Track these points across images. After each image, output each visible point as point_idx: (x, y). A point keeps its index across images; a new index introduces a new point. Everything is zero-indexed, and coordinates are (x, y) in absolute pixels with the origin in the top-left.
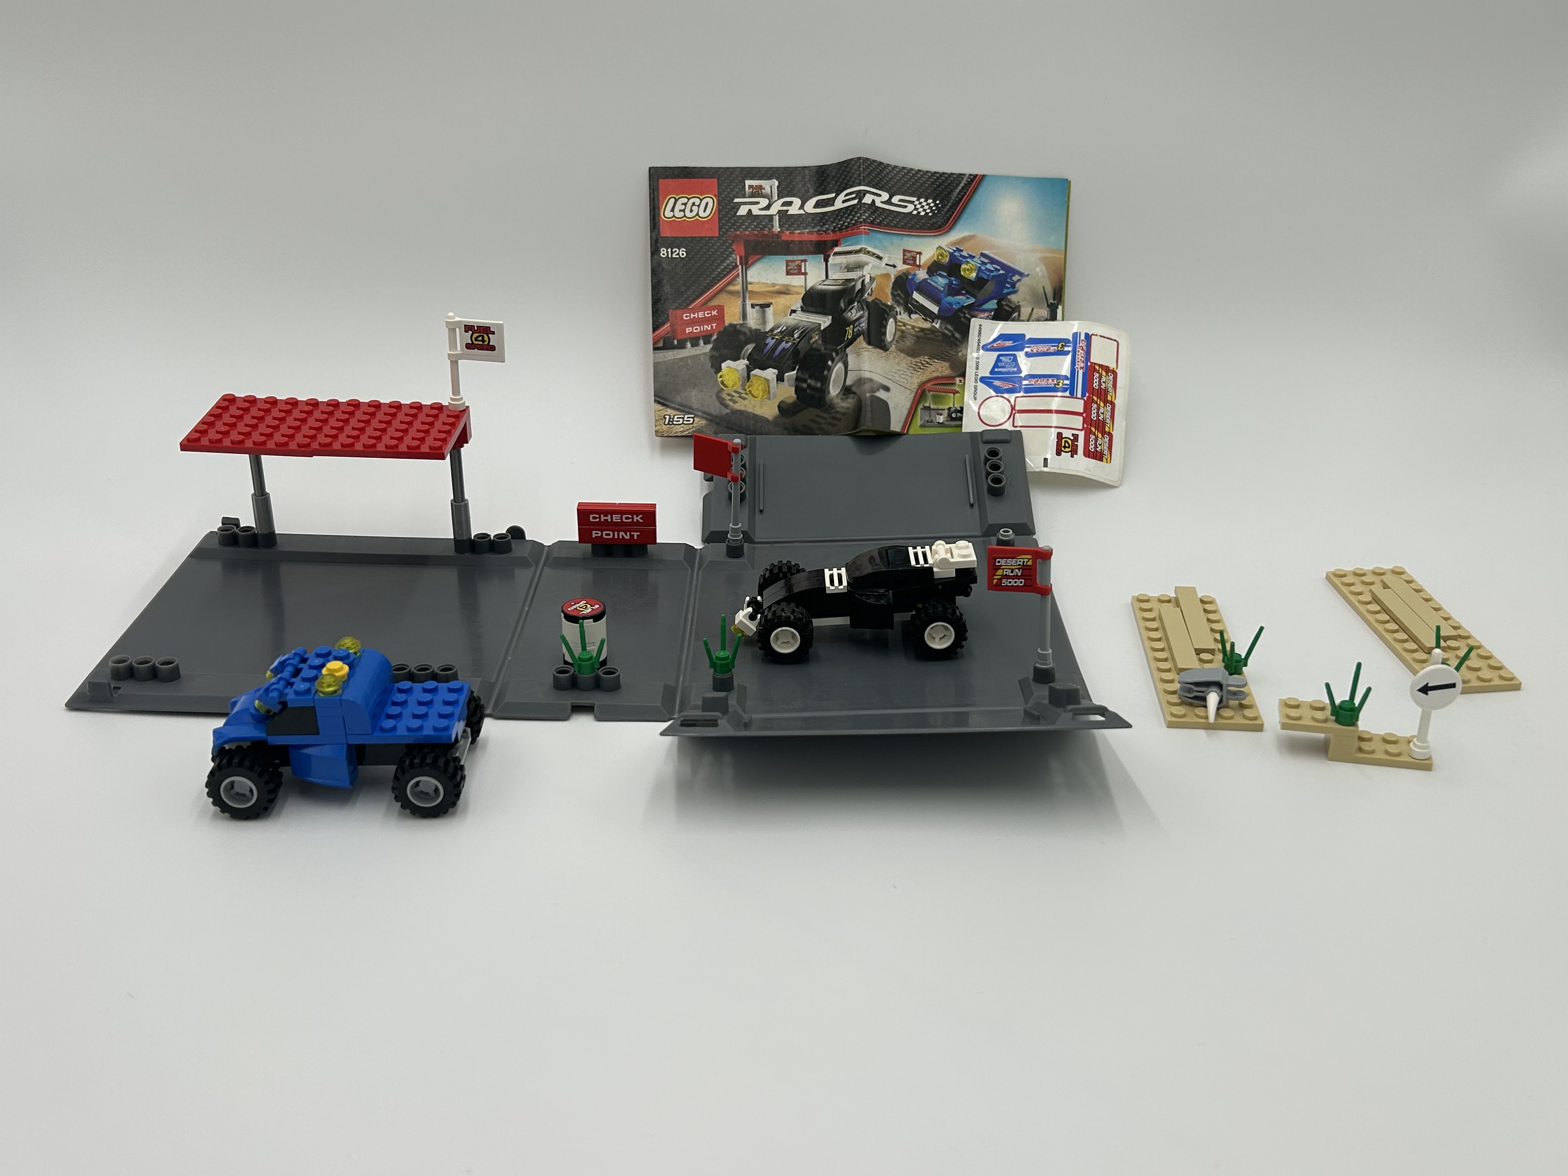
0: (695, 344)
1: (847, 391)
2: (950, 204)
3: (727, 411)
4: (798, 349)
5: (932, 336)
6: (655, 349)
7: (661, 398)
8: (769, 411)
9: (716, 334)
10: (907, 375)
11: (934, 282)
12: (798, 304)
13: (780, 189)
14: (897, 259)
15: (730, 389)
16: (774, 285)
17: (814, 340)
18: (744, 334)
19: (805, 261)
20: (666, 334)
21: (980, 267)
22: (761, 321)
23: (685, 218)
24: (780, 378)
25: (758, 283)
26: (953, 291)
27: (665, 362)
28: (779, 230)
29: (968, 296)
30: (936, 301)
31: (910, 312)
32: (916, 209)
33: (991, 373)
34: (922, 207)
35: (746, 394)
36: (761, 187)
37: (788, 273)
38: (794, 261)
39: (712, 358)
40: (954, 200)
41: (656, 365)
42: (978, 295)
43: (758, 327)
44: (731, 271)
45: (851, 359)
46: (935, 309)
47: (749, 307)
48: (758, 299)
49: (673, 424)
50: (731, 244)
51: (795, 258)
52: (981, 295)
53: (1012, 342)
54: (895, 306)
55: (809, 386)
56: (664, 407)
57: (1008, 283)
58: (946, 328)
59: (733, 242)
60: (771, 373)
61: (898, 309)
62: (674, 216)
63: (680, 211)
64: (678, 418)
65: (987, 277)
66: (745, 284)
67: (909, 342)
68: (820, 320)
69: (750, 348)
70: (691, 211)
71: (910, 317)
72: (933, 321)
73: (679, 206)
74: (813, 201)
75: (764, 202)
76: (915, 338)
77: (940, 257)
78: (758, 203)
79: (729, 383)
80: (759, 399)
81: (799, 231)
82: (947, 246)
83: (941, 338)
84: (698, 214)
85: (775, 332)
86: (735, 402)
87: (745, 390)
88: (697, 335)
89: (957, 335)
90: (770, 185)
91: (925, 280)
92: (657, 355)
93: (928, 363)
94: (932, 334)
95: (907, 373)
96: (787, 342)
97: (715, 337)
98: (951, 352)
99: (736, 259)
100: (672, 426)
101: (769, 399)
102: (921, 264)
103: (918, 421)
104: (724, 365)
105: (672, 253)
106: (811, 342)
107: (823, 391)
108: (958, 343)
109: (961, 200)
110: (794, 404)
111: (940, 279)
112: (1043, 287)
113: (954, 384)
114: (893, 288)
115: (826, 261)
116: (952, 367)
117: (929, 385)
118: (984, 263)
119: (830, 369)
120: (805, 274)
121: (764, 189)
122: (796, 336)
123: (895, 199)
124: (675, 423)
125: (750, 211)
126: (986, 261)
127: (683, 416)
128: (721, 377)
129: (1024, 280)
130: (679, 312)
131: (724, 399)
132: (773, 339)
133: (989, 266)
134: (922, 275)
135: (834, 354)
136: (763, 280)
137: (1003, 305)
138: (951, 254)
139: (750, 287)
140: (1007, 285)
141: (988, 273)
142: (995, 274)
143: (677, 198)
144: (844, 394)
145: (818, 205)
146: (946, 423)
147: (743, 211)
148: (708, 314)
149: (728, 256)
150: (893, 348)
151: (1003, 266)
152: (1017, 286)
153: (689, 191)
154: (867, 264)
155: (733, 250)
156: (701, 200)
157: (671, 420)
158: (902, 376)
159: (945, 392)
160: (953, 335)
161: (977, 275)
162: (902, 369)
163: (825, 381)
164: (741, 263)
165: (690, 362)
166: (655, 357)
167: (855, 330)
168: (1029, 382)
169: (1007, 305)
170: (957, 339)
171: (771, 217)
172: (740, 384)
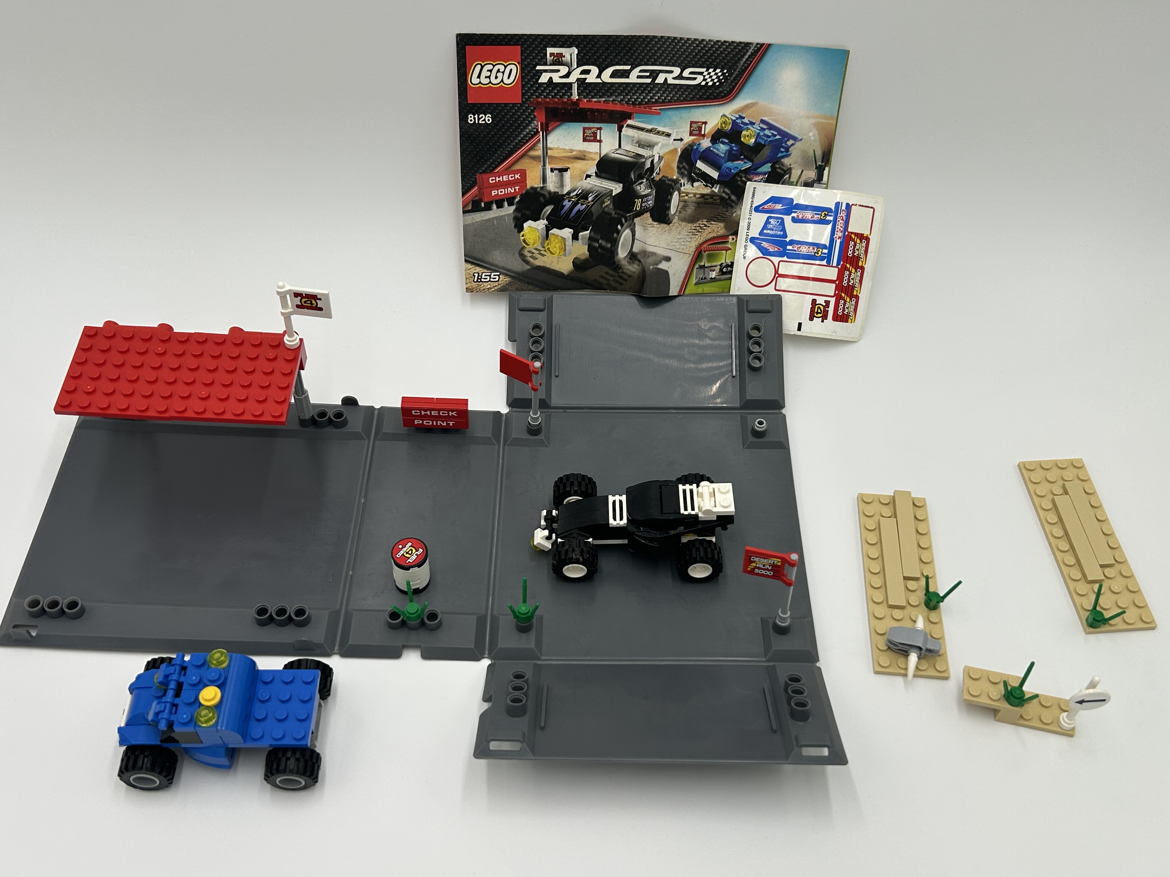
0: (500, 205)
1: (633, 256)
2: (736, 73)
3: (528, 267)
4: (591, 211)
5: (711, 200)
6: (464, 212)
7: (471, 258)
8: (565, 266)
9: (518, 196)
10: (687, 241)
11: (716, 149)
12: (592, 170)
13: (580, 57)
14: (684, 132)
15: (531, 246)
16: (571, 151)
17: (606, 204)
18: (544, 196)
19: (600, 129)
20: (474, 198)
21: (759, 133)
22: (559, 184)
23: (490, 85)
24: (575, 237)
25: (558, 149)
26: (732, 156)
27: (473, 223)
28: (577, 97)
29: (746, 161)
30: (716, 166)
31: (692, 181)
32: (704, 80)
33: (760, 234)
34: (711, 77)
35: (545, 251)
36: (561, 55)
37: (585, 140)
38: (590, 128)
39: (515, 218)
40: (740, 69)
41: (465, 227)
42: (755, 160)
43: (556, 190)
44: (533, 136)
45: (638, 229)
46: (714, 174)
47: (548, 171)
48: (557, 164)
49: (481, 281)
50: (533, 111)
51: (592, 125)
52: (758, 159)
53: (781, 205)
54: (680, 179)
55: (600, 245)
56: (473, 266)
57: (783, 147)
58: (724, 192)
59: (535, 108)
60: (567, 232)
61: (682, 181)
62: (480, 83)
63: (486, 77)
64: (485, 276)
65: (765, 142)
66: (545, 149)
67: (690, 210)
68: (612, 186)
69: (549, 209)
70: (496, 77)
71: (693, 186)
72: (713, 187)
73: (485, 73)
74: (609, 71)
75: (564, 70)
76: (695, 205)
77: (723, 125)
78: (558, 71)
79: (530, 241)
80: (556, 255)
81: (595, 100)
82: (730, 114)
83: (719, 201)
84: (502, 81)
85: (572, 195)
86: (535, 259)
87: (544, 247)
88: (501, 198)
89: (733, 198)
90: (570, 53)
91: (708, 149)
92: (466, 218)
93: (705, 226)
94: (711, 198)
95: (687, 239)
96: (582, 205)
97: (517, 199)
98: (727, 213)
99: (538, 126)
100: (480, 283)
101: (565, 255)
102: (706, 133)
103: (694, 280)
104: (525, 225)
105: (479, 119)
106: (603, 206)
107: (613, 252)
108: (733, 204)
109: (746, 68)
110: (585, 261)
111: (722, 146)
112: (814, 151)
113: (727, 242)
114: (680, 162)
115: (620, 131)
116: (726, 227)
117: (705, 246)
118: (763, 129)
119: (618, 232)
120: (600, 141)
121: (564, 56)
122: (590, 199)
123: (686, 74)
124: (483, 280)
125: (551, 78)
126: (765, 127)
127: (490, 274)
128: (523, 236)
129: (798, 144)
130: (484, 176)
131: (526, 256)
132: (569, 201)
133: (767, 132)
134: (706, 143)
135: (623, 220)
136: (562, 146)
137: (777, 168)
138: (734, 122)
139: (550, 153)
140: (782, 149)
141: (766, 139)
142: (771, 139)
143: (483, 64)
144: (630, 259)
145: (614, 75)
146: (718, 277)
147: (544, 79)
148: (512, 177)
149: (530, 122)
150: (676, 219)
151: (780, 132)
152: (790, 150)
153: (495, 59)
154: (657, 144)
155: (535, 117)
156: (506, 67)
157: (480, 277)
158: (682, 243)
159: (719, 250)
160: (730, 197)
161: (756, 140)
162: (682, 237)
163: (615, 242)
164: (542, 130)
165: (495, 222)
166: (464, 220)
167: (643, 205)
168: (793, 248)
169: (779, 168)
170: (733, 201)
171: (570, 84)
172: (540, 242)
